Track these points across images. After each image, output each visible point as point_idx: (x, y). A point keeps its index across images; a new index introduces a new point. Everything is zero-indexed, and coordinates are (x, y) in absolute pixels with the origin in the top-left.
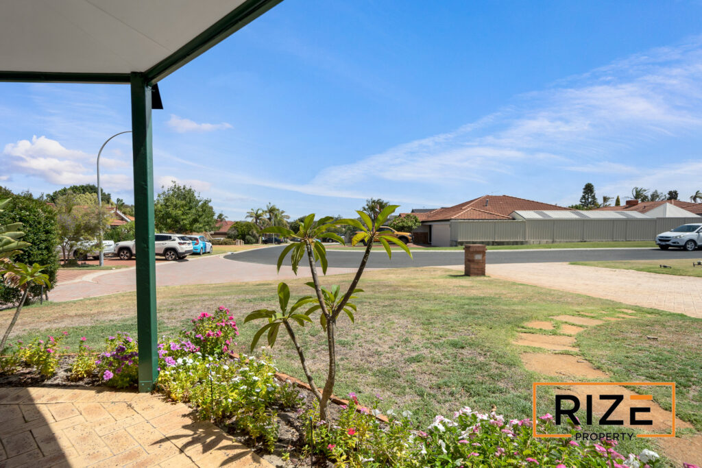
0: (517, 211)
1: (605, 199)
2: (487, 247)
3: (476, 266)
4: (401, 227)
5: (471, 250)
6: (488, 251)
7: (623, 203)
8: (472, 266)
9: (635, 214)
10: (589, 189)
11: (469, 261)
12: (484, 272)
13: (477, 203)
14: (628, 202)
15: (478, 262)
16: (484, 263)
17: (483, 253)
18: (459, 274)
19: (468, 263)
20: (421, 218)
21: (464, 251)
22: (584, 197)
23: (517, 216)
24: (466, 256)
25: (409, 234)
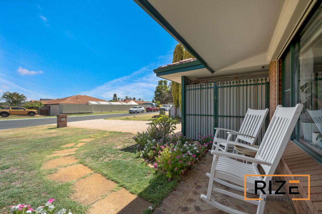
0: (89, 101)
1: (119, 99)
2: (67, 115)
3: (62, 123)
4: (30, 107)
5: (60, 117)
6: (68, 117)
7: (123, 100)
8: (60, 123)
9: (125, 103)
10: (115, 95)
11: (59, 121)
12: (66, 125)
13: (74, 97)
14: (124, 100)
15: (63, 122)
16: (66, 121)
17: (66, 118)
18: (55, 127)
19: (58, 122)
20: (44, 103)
21: (56, 117)
22: (114, 98)
23: (89, 103)
24: (57, 119)
25: (36, 110)
